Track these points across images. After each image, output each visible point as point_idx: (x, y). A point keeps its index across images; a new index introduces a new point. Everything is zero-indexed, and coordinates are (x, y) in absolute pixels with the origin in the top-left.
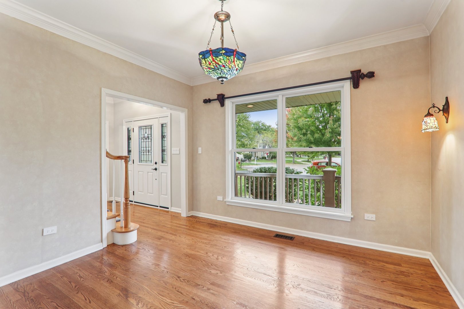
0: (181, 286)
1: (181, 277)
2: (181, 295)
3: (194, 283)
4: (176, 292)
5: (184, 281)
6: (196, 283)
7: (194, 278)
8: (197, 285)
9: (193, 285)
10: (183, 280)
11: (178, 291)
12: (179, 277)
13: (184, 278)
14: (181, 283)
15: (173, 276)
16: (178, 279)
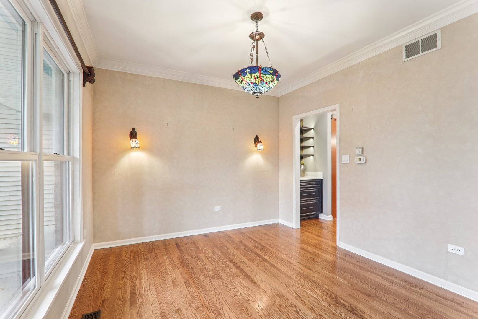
0: (296, 301)
1: (295, 311)
2: (297, 293)
3: (282, 299)
4: (301, 296)
5: (292, 305)
6: (280, 299)
7: (280, 305)
8: (280, 296)
9: (283, 298)
10: (292, 307)
11: (300, 297)
12: (297, 312)
13: (292, 308)
14: (295, 304)
15: (304, 316)
16: (298, 310)
